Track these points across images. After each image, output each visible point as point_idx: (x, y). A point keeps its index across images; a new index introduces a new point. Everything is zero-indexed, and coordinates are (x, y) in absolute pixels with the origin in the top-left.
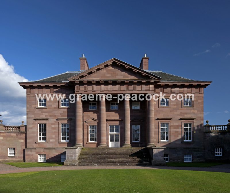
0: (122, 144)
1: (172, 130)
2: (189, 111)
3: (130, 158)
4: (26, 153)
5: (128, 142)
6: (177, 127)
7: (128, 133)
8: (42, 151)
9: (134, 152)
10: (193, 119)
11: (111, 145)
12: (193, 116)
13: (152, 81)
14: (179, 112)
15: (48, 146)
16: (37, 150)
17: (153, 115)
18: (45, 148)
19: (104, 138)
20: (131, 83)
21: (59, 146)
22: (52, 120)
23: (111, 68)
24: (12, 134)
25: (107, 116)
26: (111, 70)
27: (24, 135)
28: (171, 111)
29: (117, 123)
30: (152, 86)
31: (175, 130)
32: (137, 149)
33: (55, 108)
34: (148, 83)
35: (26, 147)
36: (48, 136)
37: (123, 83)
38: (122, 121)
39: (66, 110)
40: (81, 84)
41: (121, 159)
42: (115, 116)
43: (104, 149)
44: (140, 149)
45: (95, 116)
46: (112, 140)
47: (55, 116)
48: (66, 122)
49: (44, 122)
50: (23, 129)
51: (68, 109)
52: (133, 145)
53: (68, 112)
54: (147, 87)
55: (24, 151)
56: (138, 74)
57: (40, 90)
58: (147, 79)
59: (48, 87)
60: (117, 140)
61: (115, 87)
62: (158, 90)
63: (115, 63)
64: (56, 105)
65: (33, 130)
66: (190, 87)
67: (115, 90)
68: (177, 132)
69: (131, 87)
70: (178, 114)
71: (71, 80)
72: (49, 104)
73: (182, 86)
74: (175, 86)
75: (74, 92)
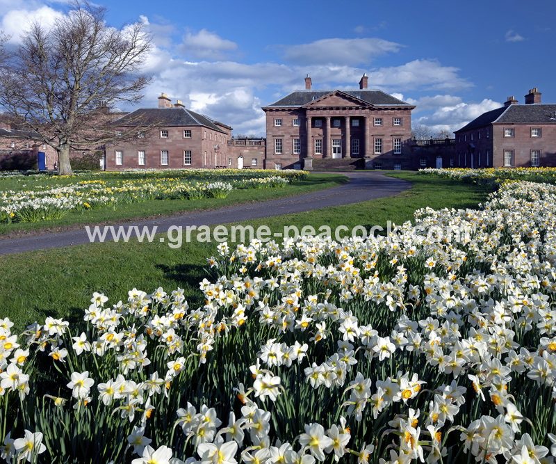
0: (344, 156)
1: (385, 144)
2: (398, 129)
3: (350, 166)
4: (267, 162)
5: (348, 154)
6: (389, 142)
7: (348, 147)
8: (279, 161)
9: (353, 162)
10: (401, 136)
11: (334, 156)
12: (402, 133)
13: (367, 107)
14: (390, 130)
15: (284, 157)
16: (275, 160)
17: (368, 133)
18: (281, 159)
19: (329, 151)
20: (351, 108)
21: (292, 157)
22: (287, 136)
23: (335, 97)
24: (255, 148)
25: (332, 132)
26: (335, 98)
27: (264, 148)
28: (384, 129)
29: (340, 138)
30: (368, 110)
31: (387, 144)
32: (355, 160)
33: (289, 126)
34: (364, 109)
35: (266, 157)
36: (284, 149)
37: (344, 108)
38: (344, 136)
39: (298, 128)
40: (312, 109)
41: (343, 167)
42: (338, 132)
43: (329, 160)
44: (357, 159)
45: (321, 132)
46: (335, 152)
47: (289, 133)
48: (298, 138)
49: (280, 138)
50: (263, 143)
51: (300, 127)
52: (352, 156)
53: (300, 130)
54: (364, 111)
55: (264, 161)
56: (357, 102)
57: (278, 113)
58: (364, 106)
59: (283, 110)
60: (339, 152)
61: (338, 112)
62: (373, 112)
63: (338, 94)
64: (289, 124)
65: (272, 144)
66: (399, 109)
67: (338, 113)
68: (389, 146)
69: (351, 111)
70: (389, 131)
71: (304, 106)
72: (284, 123)
73: (393, 109)
74: (386, 109)
75: (305, 115)
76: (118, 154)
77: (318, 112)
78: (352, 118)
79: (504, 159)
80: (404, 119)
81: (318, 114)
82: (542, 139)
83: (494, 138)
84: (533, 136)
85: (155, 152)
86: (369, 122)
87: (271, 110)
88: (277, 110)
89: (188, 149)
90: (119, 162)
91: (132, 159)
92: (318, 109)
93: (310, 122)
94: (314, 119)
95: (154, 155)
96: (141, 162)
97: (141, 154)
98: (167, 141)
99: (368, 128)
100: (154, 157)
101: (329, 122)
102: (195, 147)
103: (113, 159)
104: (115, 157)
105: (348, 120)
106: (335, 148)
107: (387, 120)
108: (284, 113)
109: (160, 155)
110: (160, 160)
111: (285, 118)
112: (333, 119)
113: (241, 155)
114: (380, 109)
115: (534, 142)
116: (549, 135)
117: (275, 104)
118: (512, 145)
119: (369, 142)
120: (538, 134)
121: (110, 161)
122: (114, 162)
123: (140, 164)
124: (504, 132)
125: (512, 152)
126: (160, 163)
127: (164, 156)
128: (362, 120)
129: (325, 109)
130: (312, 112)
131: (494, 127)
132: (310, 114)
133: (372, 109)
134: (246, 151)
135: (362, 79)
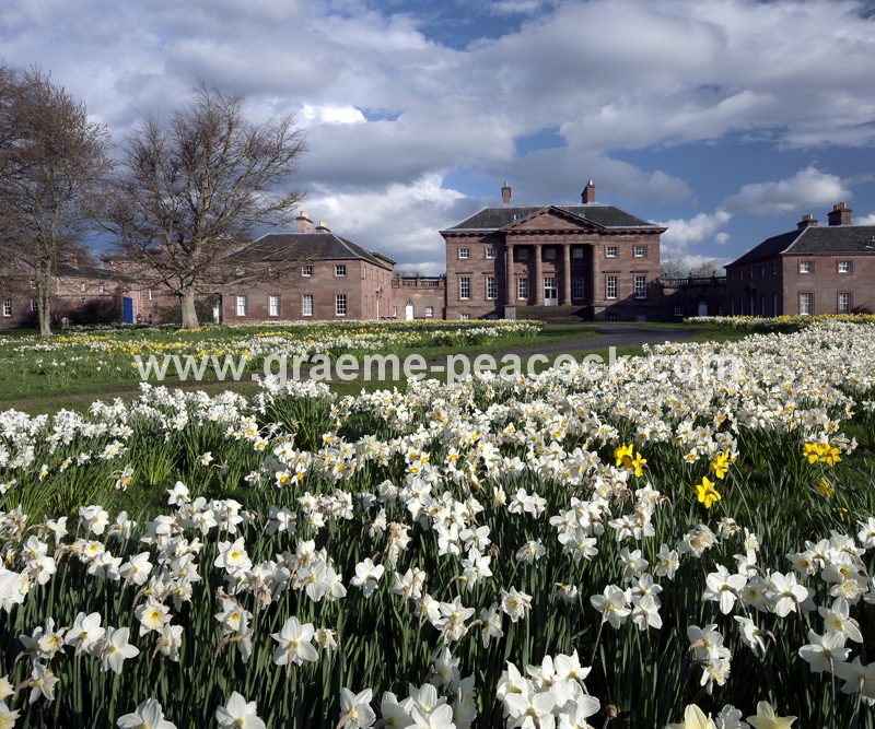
0: (561, 301)
1: (622, 285)
2: (640, 262)
3: (571, 317)
4: (448, 311)
5: (568, 300)
6: (627, 281)
7: (568, 290)
8: (466, 310)
9: (575, 311)
10: (646, 272)
11: (547, 302)
12: (646, 268)
13: (596, 230)
14: (630, 263)
15: (473, 304)
16: (460, 309)
17: (597, 268)
18: (470, 307)
19: (539, 295)
20: (571, 232)
21: (485, 304)
22: (477, 274)
23: (548, 215)
24: (430, 291)
25: (543, 267)
26: (547, 218)
27: (443, 291)
28: (620, 262)
29: (554, 276)
30: (596, 235)
31: (625, 285)
32: (578, 308)
33: (480, 259)
34: (591, 232)
35: (446, 304)
36: (473, 291)
37: (561, 232)
38: (560, 272)
39: (493, 262)
40: (514, 233)
41: (561, 318)
42: (551, 268)
43: (540, 308)
44: (581, 307)
46: (547, 296)
47: (480, 269)
48: (494, 276)
49: (468, 276)
50: (442, 284)
51: (496, 261)
52: (574, 302)
53: (496, 264)
54: (590, 236)
55: (444, 310)
56: (579, 223)
57: (463, 240)
58: (589, 228)
59: (472, 235)
60: (554, 296)
61: (552, 237)
62: (604, 237)
63: (552, 211)
64: (481, 256)
65: (455, 285)
66: (643, 233)
67: (552, 240)
68: (628, 288)
69: (571, 237)
70: (628, 266)
71: (502, 229)
72: (473, 254)
73: (633, 233)
74: (624, 233)
75: (505, 242)
76: (240, 301)
77: (524, 238)
78: (573, 247)
79: (799, 305)
80: (649, 247)
81: (523, 240)
82: (854, 277)
83: (784, 274)
84: (841, 271)
85: (294, 297)
86: (598, 252)
87: (453, 235)
88: (463, 235)
89: (341, 292)
90: (241, 312)
91: (259, 307)
92: (523, 233)
93: (511, 252)
94: (517, 248)
95: (294, 301)
96: (273, 312)
97: (273, 301)
98: (311, 281)
99: (597, 261)
100: (292, 305)
101: (539, 251)
102: (351, 290)
103: (232, 308)
104: (235, 304)
105: (567, 249)
106: (547, 291)
107: (624, 250)
108: (472, 239)
109: (301, 301)
110: (300, 308)
111: (473, 247)
112: (545, 248)
113: (410, 302)
114: (614, 233)
115: (843, 281)
116: (864, 270)
117: (460, 227)
118: (811, 284)
119: (598, 281)
120: (847, 269)
121: (229, 311)
122: (234, 311)
123: (271, 314)
124: (798, 267)
125: (811, 296)
126: (301, 313)
127: (307, 303)
128: (588, 250)
129: (533, 233)
130: (514, 238)
131: (784, 259)
132: (512, 241)
133: (602, 233)
134: (417, 296)
135: (586, 189)
